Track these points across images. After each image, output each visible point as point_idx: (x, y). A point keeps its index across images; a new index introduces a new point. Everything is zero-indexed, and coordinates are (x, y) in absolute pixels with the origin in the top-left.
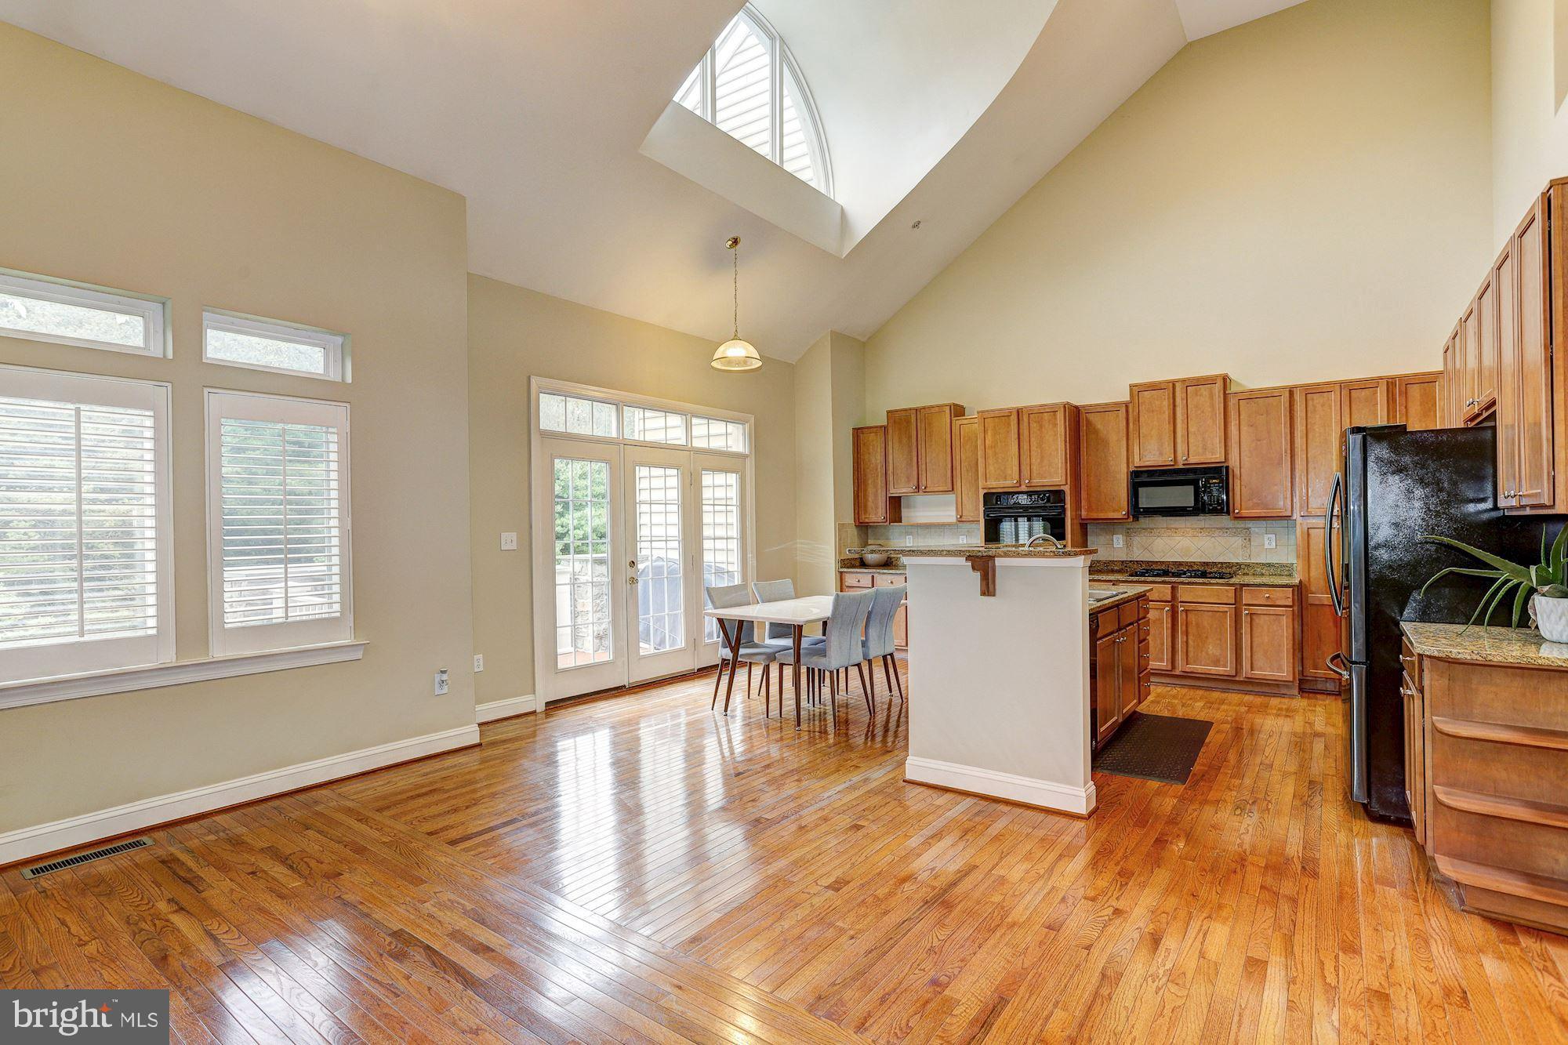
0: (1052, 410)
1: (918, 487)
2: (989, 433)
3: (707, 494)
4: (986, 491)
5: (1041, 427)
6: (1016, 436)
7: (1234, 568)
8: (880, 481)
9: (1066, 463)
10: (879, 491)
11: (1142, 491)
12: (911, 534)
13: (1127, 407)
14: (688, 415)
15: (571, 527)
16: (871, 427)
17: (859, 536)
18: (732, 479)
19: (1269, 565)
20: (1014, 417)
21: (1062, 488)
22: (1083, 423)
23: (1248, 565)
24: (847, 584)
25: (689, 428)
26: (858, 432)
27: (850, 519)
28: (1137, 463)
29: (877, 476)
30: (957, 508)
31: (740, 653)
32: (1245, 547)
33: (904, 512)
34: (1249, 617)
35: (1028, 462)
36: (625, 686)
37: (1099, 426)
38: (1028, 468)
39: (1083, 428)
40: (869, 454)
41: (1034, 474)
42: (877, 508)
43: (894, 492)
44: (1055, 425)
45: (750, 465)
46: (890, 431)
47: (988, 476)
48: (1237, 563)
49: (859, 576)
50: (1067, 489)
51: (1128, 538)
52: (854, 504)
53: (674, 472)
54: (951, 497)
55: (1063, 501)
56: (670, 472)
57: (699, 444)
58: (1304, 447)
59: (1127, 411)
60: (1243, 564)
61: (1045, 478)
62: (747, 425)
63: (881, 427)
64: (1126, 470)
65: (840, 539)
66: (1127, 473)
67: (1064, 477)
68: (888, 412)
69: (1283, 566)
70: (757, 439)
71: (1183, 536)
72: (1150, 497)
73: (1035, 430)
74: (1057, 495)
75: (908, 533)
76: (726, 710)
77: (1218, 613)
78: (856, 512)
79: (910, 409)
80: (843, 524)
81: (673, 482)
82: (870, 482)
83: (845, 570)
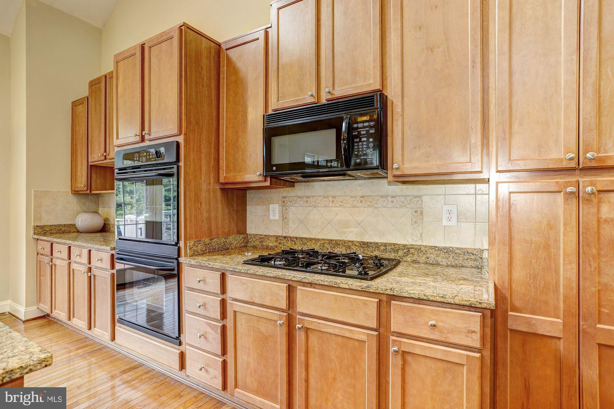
5: (160, 60)
7: (401, 253)
8: (84, 150)
10: (84, 160)
13: (267, 32)
16: (80, 100)
19: (448, 251)
20: (138, 53)
22: (224, 62)
23: (419, 249)
26: (73, 105)
28: (274, 104)
32: (416, 222)
34: (399, 357)
37: (239, 63)
38: (148, 117)
39: (224, 69)
41: (153, 123)
43: (90, 160)
44: (172, 56)
46: (90, 100)
47: (119, 131)
48: (404, 246)
51: (284, 208)
58: (506, 48)
59: (266, 38)
60: (412, 247)
61: (162, 127)
63: (86, 97)
64: (261, 116)
68: (89, 83)
69: (466, 252)
71: (340, 206)
73: (155, 66)
77: (352, 341)
79: (102, 76)
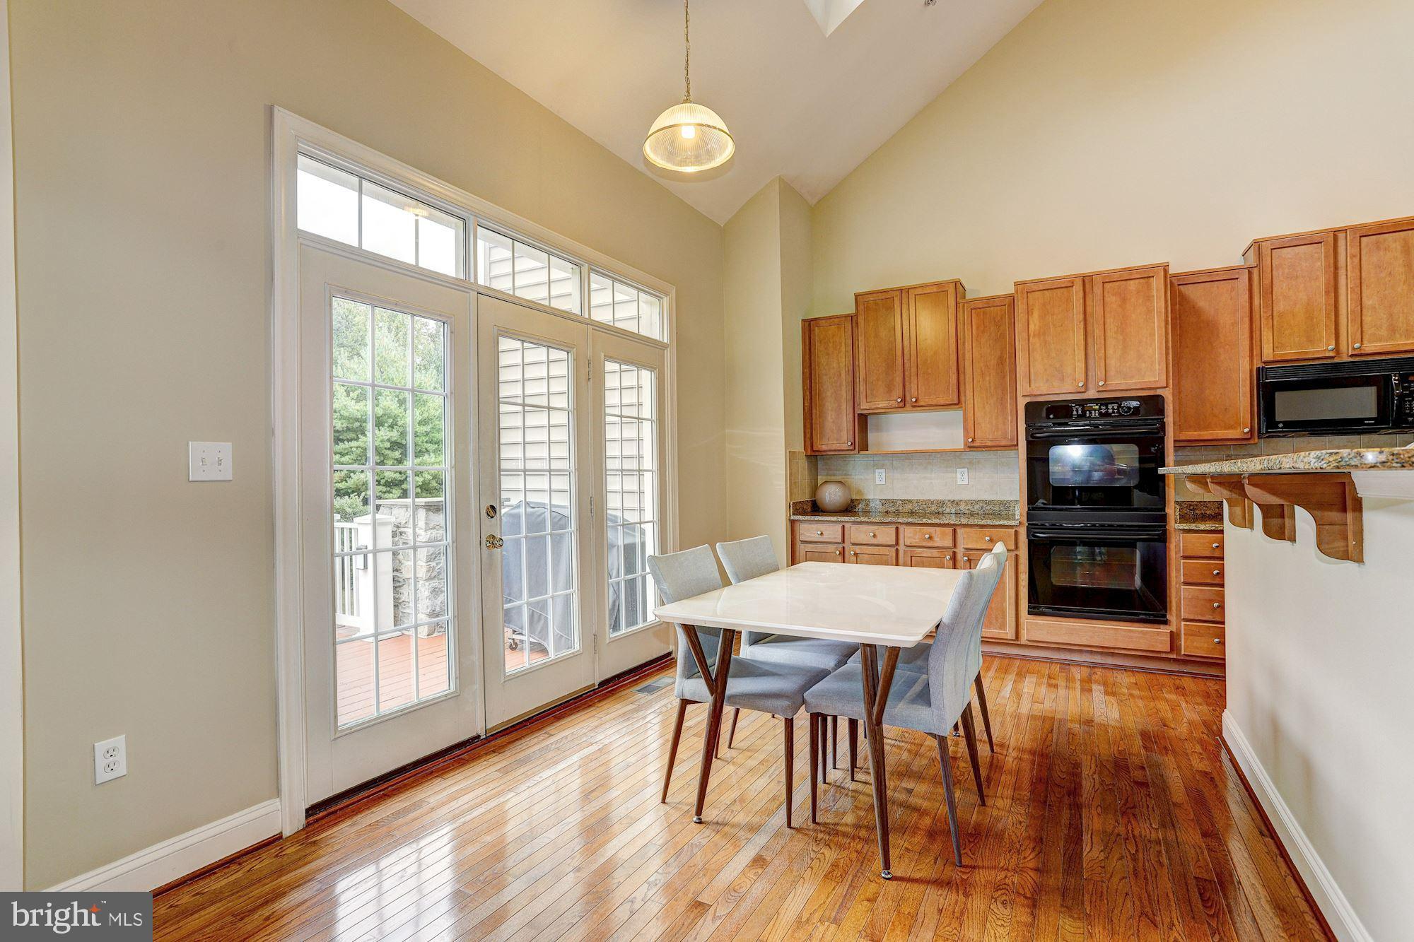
0: (1144, 275)
1: (904, 400)
2: (1036, 314)
3: (612, 399)
4: (1028, 400)
5: (1124, 300)
6: (1082, 317)
8: (845, 393)
9: (1167, 354)
10: (844, 406)
11: (1279, 397)
12: (882, 467)
13: (1250, 273)
14: (586, 266)
15: (410, 473)
16: (830, 318)
17: (810, 469)
18: (647, 377)
20: (1078, 287)
21: (1159, 392)
22: (1175, 300)
24: (802, 538)
25: (585, 291)
26: (809, 326)
27: (799, 447)
28: (1268, 354)
29: (840, 386)
30: (965, 429)
31: (728, 692)
33: (872, 436)
35: (1102, 354)
36: (478, 737)
37: (1202, 303)
38: (1103, 364)
39: (1176, 308)
40: (828, 354)
41: (1112, 373)
42: (840, 430)
43: (864, 406)
44: (1149, 298)
45: (669, 357)
46: (861, 320)
47: (1032, 378)
49: (822, 527)
50: (1168, 395)
52: (805, 426)
53: (563, 355)
54: (957, 415)
55: (1161, 411)
56: (557, 354)
57: (602, 316)
59: (1250, 279)
61: (1132, 377)
62: (666, 300)
63: (846, 316)
64: (1248, 367)
65: (791, 474)
66: (1251, 371)
67: (1164, 377)
68: (857, 296)
70: (679, 321)
72: (1289, 406)
73: (1114, 306)
74: (1153, 404)
75: (877, 466)
76: (699, 812)
78: (808, 436)
79: (893, 290)
80: (794, 452)
81: (561, 369)
82: (829, 394)
83: (801, 518)
